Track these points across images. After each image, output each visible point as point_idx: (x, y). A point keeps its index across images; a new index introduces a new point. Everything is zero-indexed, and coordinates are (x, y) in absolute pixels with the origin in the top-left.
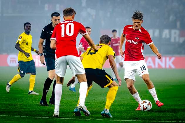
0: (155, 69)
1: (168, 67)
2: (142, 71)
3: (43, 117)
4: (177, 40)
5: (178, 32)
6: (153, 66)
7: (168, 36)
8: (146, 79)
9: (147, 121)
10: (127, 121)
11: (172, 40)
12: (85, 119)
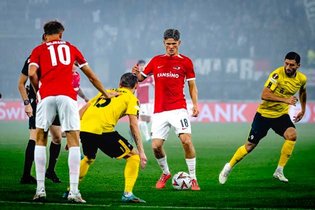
0: (215, 123)
1: (235, 119)
2: (183, 126)
3: (34, 203)
4: (250, 76)
5: (251, 63)
6: (211, 119)
7: (235, 70)
8: (186, 142)
9: (203, 208)
10: (170, 207)
11: (243, 76)
12: (101, 205)
